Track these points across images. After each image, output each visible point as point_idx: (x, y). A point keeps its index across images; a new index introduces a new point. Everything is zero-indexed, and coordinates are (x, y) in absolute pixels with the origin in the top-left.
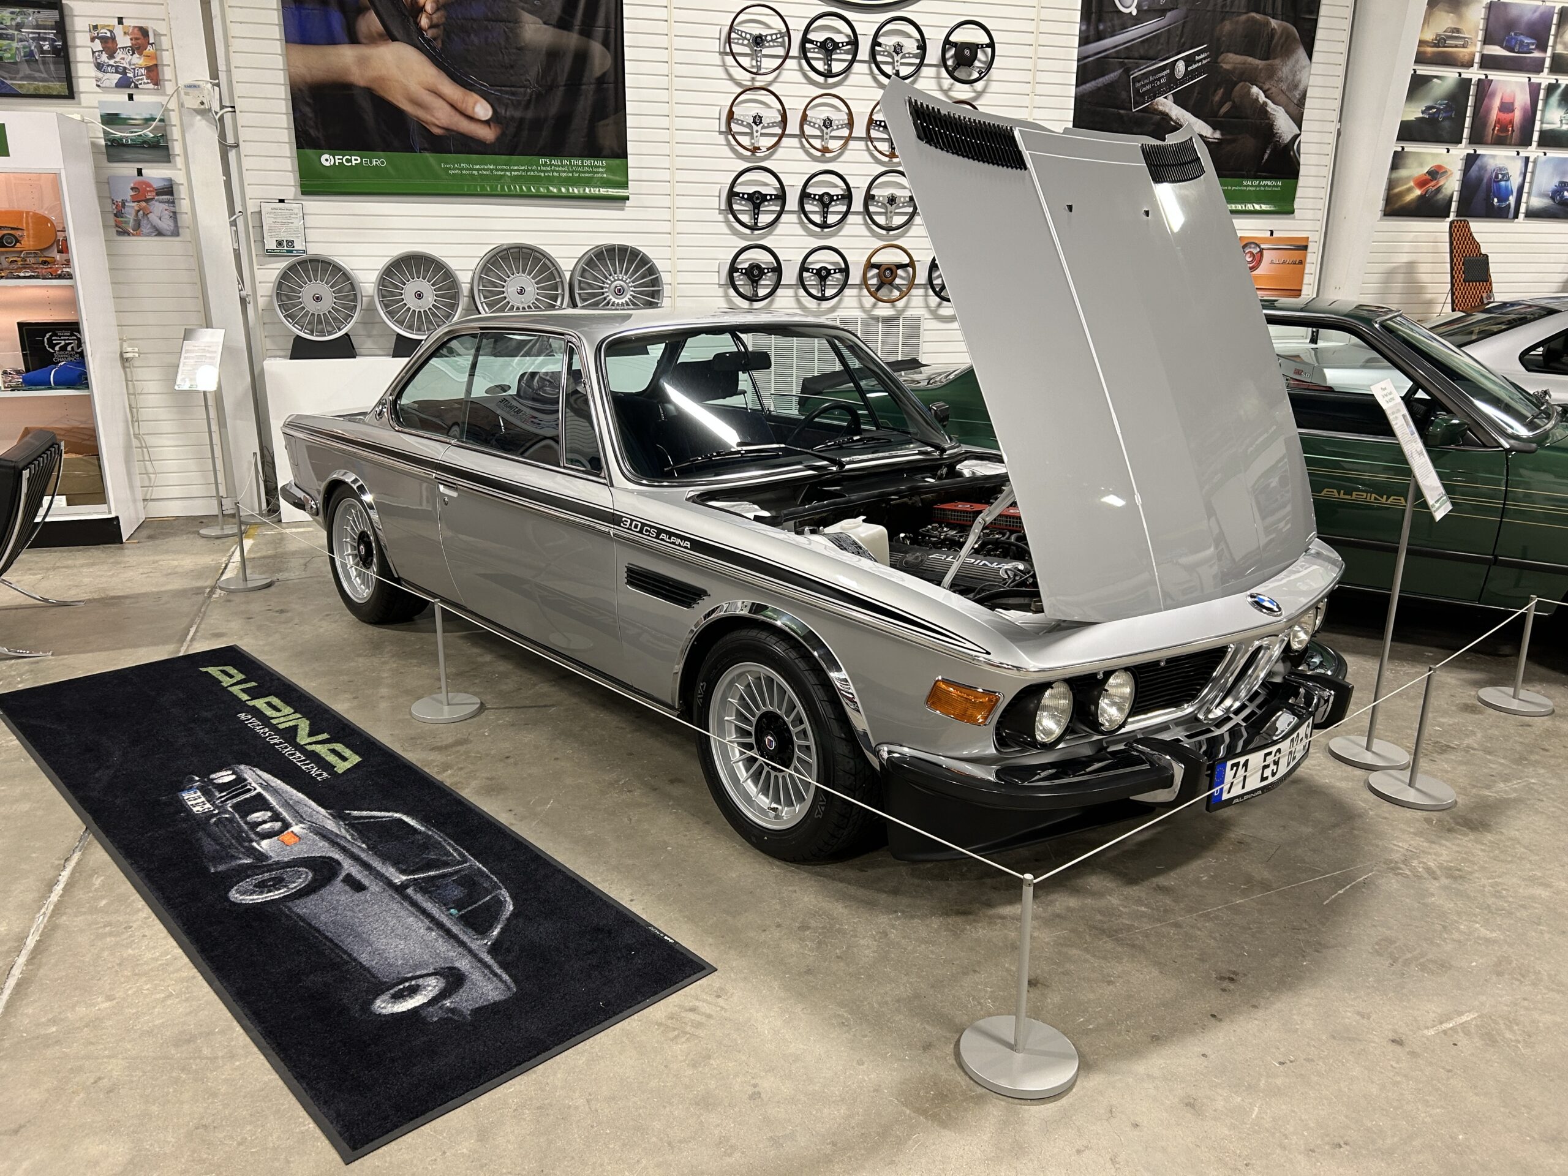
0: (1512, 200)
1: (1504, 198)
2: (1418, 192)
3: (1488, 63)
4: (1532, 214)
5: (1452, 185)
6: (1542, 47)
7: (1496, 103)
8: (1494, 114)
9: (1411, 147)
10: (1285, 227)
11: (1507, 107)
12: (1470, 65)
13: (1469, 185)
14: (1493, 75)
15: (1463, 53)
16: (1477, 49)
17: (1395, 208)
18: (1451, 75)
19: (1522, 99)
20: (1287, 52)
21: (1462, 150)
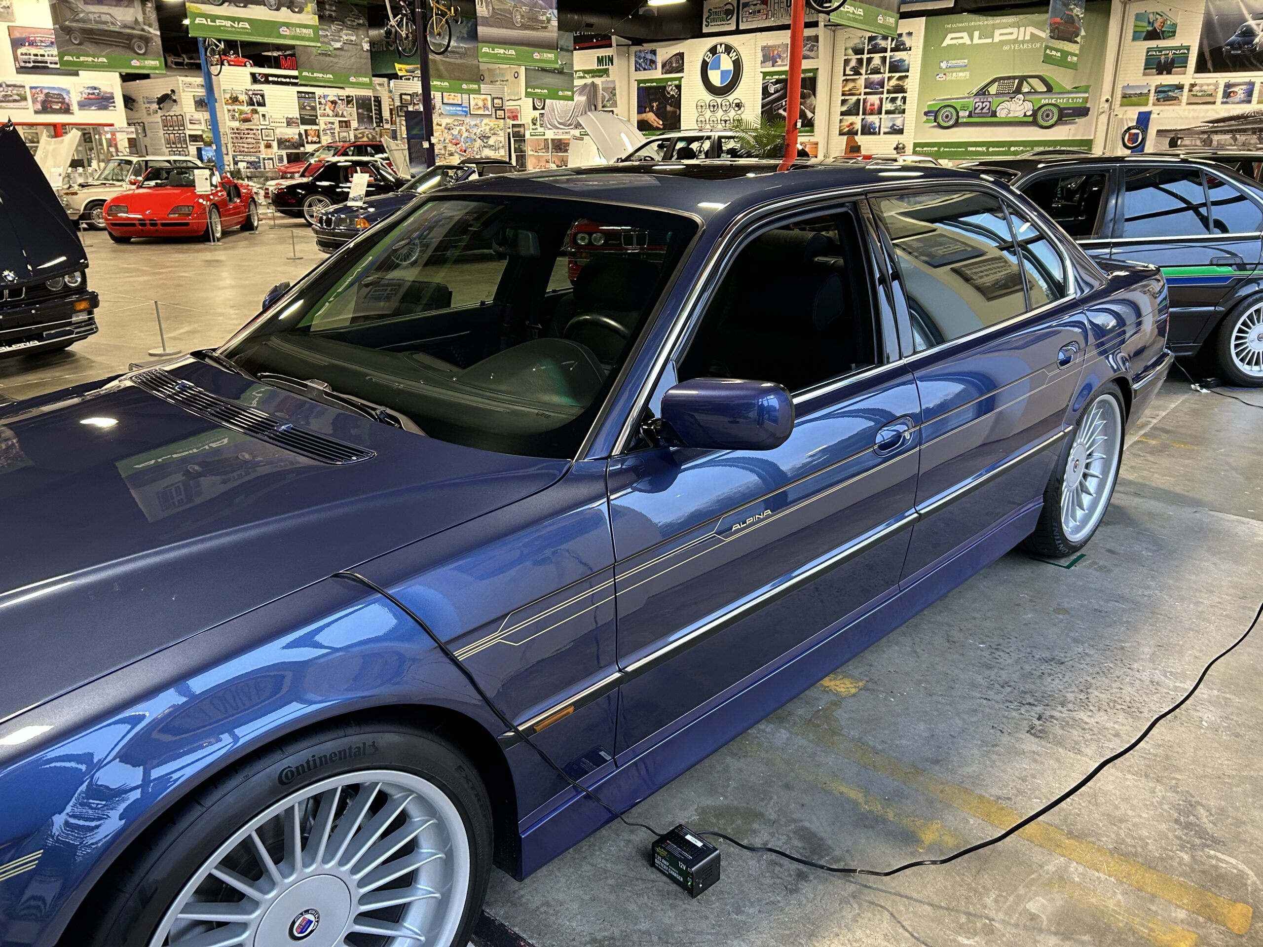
0: (877, 130)
1: (874, 129)
2: (847, 129)
3: (866, 94)
4: (885, 133)
5: (858, 126)
6: (883, 87)
7: (869, 104)
8: (868, 107)
9: (845, 117)
10: (813, 139)
11: (872, 105)
12: (860, 94)
13: (864, 127)
14: (868, 97)
15: (858, 92)
16: (863, 91)
17: (841, 134)
18: (855, 98)
19: (877, 102)
20: (810, 97)
21: (861, 117)
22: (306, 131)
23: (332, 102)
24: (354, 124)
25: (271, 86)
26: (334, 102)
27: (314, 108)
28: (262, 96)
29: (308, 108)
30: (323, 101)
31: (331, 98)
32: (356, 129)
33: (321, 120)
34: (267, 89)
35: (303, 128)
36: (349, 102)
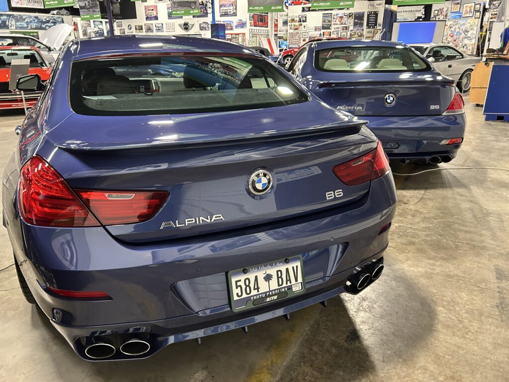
22: (324, 33)
23: (340, 17)
24: (351, 28)
25: (311, 12)
26: (341, 17)
27: (330, 21)
28: (306, 18)
29: (327, 21)
30: (335, 17)
31: (339, 15)
32: (352, 31)
33: (333, 27)
34: (309, 14)
35: (322, 31)
36: (350, 16)
